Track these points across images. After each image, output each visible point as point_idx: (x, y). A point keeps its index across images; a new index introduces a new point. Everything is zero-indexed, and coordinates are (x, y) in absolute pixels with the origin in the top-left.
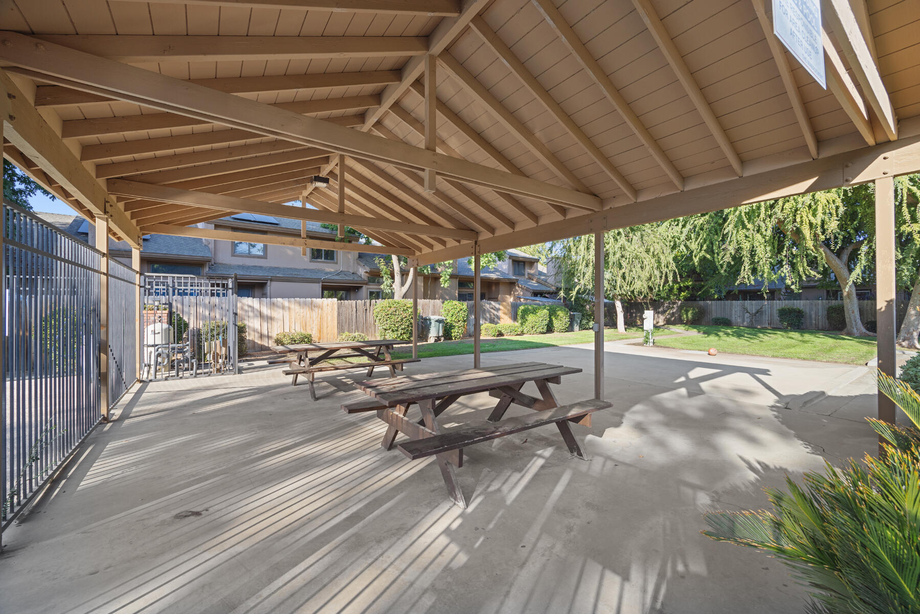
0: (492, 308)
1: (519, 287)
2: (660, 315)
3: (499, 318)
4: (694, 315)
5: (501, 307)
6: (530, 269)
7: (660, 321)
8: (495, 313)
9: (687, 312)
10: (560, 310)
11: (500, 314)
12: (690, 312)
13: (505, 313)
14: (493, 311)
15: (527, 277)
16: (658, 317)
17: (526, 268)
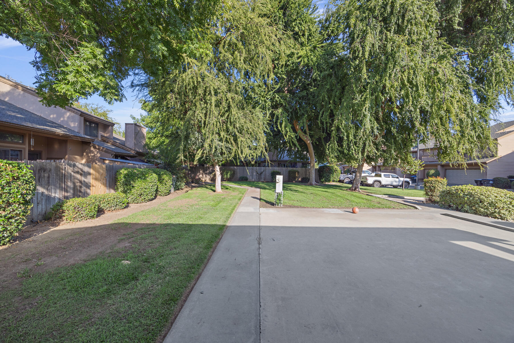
0: (77, 172)
1: (95, 148)
2: (207, 175)
3: (88, 186)
4: (231, 175)
5: (92, 171)
6: (104, 132)
7: (207, 179)
8: (83, 179)
9: (227, 173)
10: (165, 174)
11: (90, 180)
12: (229, 173)
13: (96, 179)
14: (78, 176)
15: (100, 139)
16: (206, 177)
17: (99, 130)
